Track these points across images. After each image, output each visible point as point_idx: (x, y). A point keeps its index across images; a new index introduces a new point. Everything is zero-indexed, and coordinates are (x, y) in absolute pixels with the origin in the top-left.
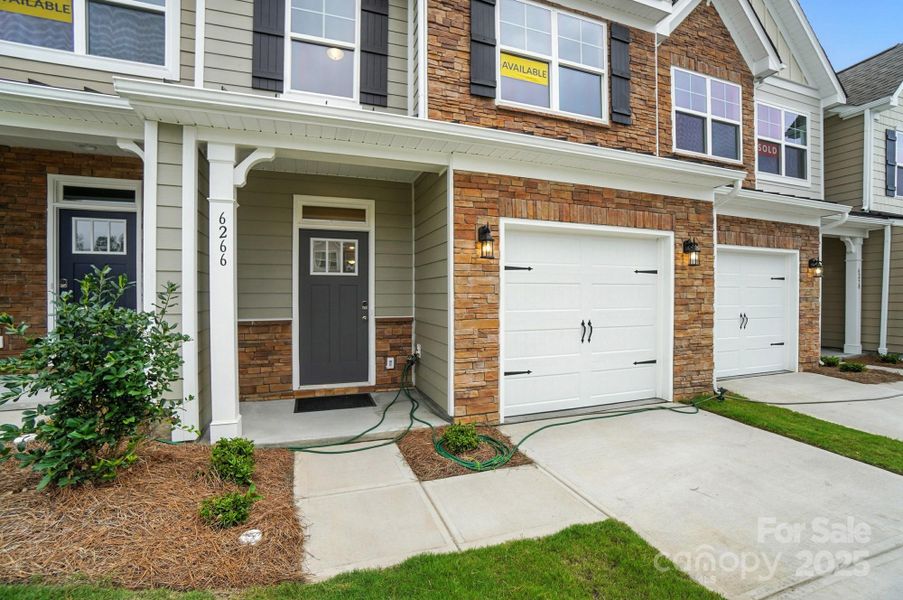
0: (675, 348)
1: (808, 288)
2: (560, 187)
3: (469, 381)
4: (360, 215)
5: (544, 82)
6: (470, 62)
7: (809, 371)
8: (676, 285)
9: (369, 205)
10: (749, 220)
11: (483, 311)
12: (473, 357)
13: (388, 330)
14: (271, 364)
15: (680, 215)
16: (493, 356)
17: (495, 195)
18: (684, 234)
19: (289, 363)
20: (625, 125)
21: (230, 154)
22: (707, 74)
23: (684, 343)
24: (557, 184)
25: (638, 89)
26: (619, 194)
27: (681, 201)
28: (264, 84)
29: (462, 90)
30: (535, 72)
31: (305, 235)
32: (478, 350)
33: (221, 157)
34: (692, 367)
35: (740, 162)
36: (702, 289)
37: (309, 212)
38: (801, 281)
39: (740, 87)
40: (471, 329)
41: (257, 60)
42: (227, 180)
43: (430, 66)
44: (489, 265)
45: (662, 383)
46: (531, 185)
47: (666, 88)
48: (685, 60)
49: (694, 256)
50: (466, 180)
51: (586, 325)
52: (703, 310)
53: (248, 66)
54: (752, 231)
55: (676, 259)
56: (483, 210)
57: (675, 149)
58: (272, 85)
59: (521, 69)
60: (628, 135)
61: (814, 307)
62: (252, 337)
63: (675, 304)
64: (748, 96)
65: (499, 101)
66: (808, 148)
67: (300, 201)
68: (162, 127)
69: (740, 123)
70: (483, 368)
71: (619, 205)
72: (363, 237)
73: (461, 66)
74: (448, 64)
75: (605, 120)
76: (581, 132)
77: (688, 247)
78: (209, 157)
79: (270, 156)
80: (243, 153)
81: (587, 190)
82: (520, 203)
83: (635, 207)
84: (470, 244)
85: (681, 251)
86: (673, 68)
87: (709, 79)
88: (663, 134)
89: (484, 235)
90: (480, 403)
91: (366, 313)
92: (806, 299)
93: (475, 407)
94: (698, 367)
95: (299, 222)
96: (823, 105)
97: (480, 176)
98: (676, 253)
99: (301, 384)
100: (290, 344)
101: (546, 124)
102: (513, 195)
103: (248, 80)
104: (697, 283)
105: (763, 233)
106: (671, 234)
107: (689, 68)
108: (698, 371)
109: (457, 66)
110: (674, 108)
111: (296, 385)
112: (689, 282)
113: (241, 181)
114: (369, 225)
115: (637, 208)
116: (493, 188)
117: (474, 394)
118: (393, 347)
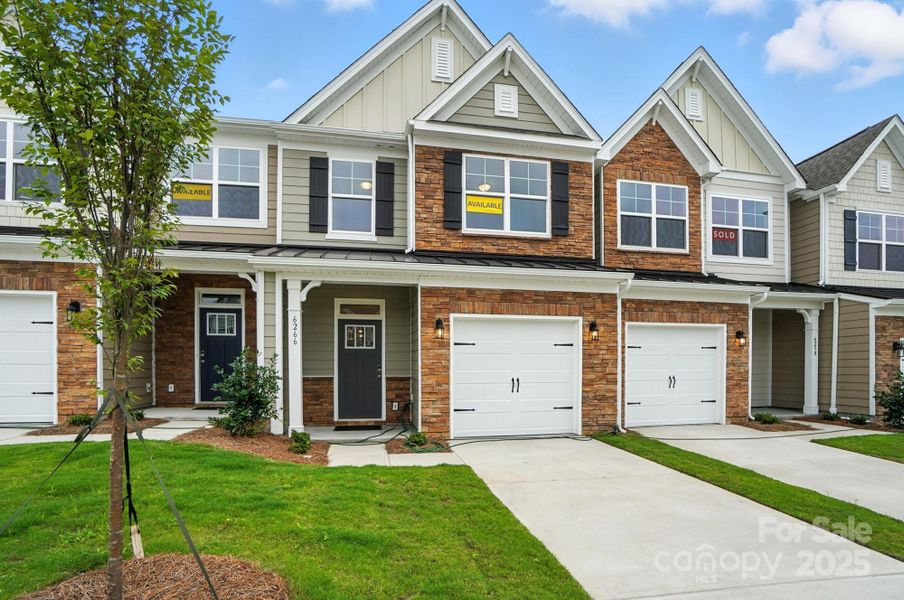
0: (583, 398)
1: (736, 356)
2: (491, 292)
3: (430, 412)
4: (375, 310)
5: (499, 212)
6: (444, 206)
7: (735, 424)
8: (584, 354)
9: (381, 303)
10: (672, 302)
11: (440, 370)
12: (433, 397)
13: (394, 385)
14: (321, 404)
15: (587, 305)
16: (446, 398)
17: (447, 300)
18: (591, 318)
19: (332, 404)
20: (565, 236)
21: (299, 285)
22: (653, 181)
23: (591, 395)
24: (489, 290)
25: (576, 207)
26: (536, 293)
27: (588, 295)
28: (316, 228)
29: (438, 225)
30: (493, 205)
31: (342, 323)
32: (436, 393)
33: (294, 287)
34: (599, 412)
35: (686, 251)
36: (607, 357)
37: (344, 308)
38: (728, 349)
39: (687, 188)
40: (432, 381)
41: (312, 214)
42: (297, 298)
43: (417, 212)
44: (444, 344)
45: (575, 421)
46: (471, 292)
47: (612, 198)
48: (630, 172)
49: (595, 334)
50: (429, 292)
51: (515, 382)
52: (608, 371)
53: (306, 218)
54: (675, 310)
55: (583, 335)
56: (439, 310)
57: (620, 246)
58: (321, 229)
59: (482, 205)
60: (567, 243)
61: (742, 371)
62: (310, 387)
63: (583, 368)
64: (695, 195)
65: (465, 230)
66: (770, 230)
67: (338, 302)
68: (267, 274)
69: (687, 218)
70: (439, 405)
71: (536, 301)
72: (378, 323)
73: (438, 210)
74: (428, 209)
75: (548, 234)
76: (527, 245)
77: (593, 327)
78: (288, 287)
79: (318, 284)
80: (304, 284)
81: (512, 292)
82: (464, 305)
83: (550, 302)
84: (431, 330)
85: (588, 330)
86: (619, 181)
87: (654, 185)
88: (609, 235)
89: (439, 324)
90: (436, 425)
91: (380, 373)
92: (734, 365)
93: (433, 427)
94: (603, 412)
95: (338, 315)
96: (787, 189)
97: (437, 289)
98: (584, 332)
99: (340, 417)
100: (333, 392)
101: (500, 242)
102: (459, 299)
103: (306, 227)
104: (602, 352)
105: (688, 312)
106: (580, 319)
107: (635, 178)
108: (604, 416)
109: (435, 210)
110: (620, 213)
111: (336, 418)
112: (595, 352)
113: (304, 299)
114: (382, 316)
115: (552, 302)
116: (446, 295)
117: (433, 420)
118: (397, 396)
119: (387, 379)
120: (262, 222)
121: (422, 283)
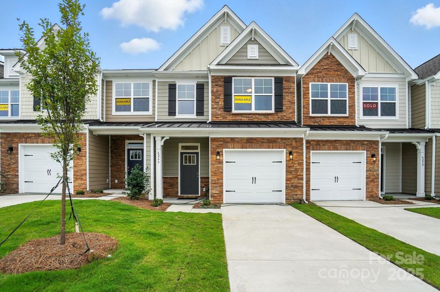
0: (286, 186)
1: (372, 166)
2: (242, 139)
3: (214, 192)
4: (196, 148)
5: (250, 102)
6: (224, 101)
7: (371, 200)
8: (286, 166)
9: (199, 145)
10: (336, 141)
11: (219, 173)
13: (204, 180)
14: (173, 188)
15: (288, 143)
16: (221, 185)
17: (222, 143)
18: (290, 149)
19: (178, 188)
20: (281, 112)
21: (160, 139)
22: (329, 82)
23: (290, 185)
24: (241, 138)
25: (287, 98)
26: (263, 139)
27: (289, 139)
28: (171, 114)
29: (221, 110)
30: (247, 100)
31: (182, 154)
32: (217, 184)
33: (158, 139)
34: (294, 193)
35: (347, 115)
36: (298, 167)
37: (183, 147)
38: (367, 163)
39: (347, 84)
40: (215, 178)
41: (169, 108)
42: (160, 144)
43: (212, 105)
44: (221, 162)
45: (282, 197)
46: (233, 139)
47: (307, 92)
48: (317, 79)
49: (291, 157)
50: (214, 140)
51: (254, 179)
52: (298, 174)
53: (167, 110)
54: (337, 145)
55: (286, 157)
56: (218, 147)
57: (311, 115)
58: (173, 114)
59: (242, 100)
60: (282, 115)
61: (375, 174)
62: (165, 179)
63: (286, 172)
64: (352, 87)
65: (234, 111)
66: (397, 102)
67: (180, 145)
69: (347, 99)
70: (218, 188)
71: (263, 142)
72: (197, 153)
73: (221, 103)
74: (217, 103)
75: (273, 111)
76: (263, 117)
77: (291, 153)
78: (156, 140)
79: (168, 138)
80: (163, 138)
81: (252, 139)
82: (229, 145)
83: (269, 142)
84: (215, 156)
85: (288, 155)
86: (310, 84)
87: (329, 84)
88: (305, 110)
89: (218, 154)
90: (218, 197)
91: (198, 175)
92: (370, 171)
93: (216, 198)
94: (296, 193)
95: (180, 150)
96: (407, 80)
97: (218, 138)
98: (286, 156)
99: (181, 194)
100: (178, 183)
101: (250, 116)
102: (227, 142)
103: (167, 114)
104: (295, 165)
105: (344, 145)
106: (285, 150)
107: (319, 81)
108: (296, 195)
109: (220, 103)
110: (311, 99)
111: (179, 194)
112: (292, 165)
113: (162, 144)
114: (199, 151)
115: (271, 143)
116: (221, 141)
117: (215, 195)
118: (205, 185)
119: (201, 178)
120: (150, 112)
121: (211, 136)
